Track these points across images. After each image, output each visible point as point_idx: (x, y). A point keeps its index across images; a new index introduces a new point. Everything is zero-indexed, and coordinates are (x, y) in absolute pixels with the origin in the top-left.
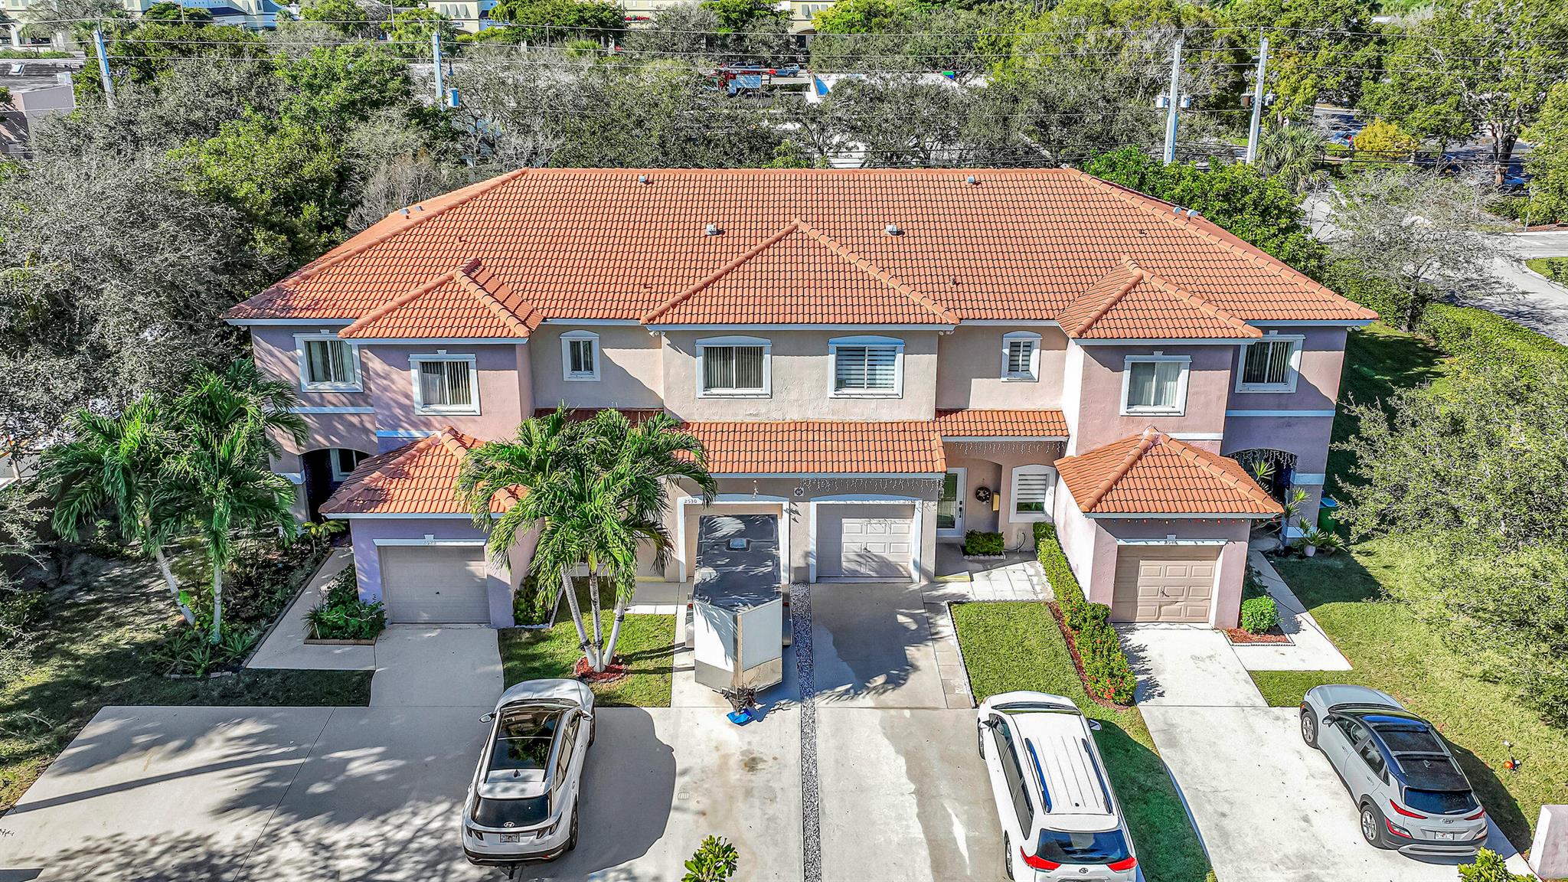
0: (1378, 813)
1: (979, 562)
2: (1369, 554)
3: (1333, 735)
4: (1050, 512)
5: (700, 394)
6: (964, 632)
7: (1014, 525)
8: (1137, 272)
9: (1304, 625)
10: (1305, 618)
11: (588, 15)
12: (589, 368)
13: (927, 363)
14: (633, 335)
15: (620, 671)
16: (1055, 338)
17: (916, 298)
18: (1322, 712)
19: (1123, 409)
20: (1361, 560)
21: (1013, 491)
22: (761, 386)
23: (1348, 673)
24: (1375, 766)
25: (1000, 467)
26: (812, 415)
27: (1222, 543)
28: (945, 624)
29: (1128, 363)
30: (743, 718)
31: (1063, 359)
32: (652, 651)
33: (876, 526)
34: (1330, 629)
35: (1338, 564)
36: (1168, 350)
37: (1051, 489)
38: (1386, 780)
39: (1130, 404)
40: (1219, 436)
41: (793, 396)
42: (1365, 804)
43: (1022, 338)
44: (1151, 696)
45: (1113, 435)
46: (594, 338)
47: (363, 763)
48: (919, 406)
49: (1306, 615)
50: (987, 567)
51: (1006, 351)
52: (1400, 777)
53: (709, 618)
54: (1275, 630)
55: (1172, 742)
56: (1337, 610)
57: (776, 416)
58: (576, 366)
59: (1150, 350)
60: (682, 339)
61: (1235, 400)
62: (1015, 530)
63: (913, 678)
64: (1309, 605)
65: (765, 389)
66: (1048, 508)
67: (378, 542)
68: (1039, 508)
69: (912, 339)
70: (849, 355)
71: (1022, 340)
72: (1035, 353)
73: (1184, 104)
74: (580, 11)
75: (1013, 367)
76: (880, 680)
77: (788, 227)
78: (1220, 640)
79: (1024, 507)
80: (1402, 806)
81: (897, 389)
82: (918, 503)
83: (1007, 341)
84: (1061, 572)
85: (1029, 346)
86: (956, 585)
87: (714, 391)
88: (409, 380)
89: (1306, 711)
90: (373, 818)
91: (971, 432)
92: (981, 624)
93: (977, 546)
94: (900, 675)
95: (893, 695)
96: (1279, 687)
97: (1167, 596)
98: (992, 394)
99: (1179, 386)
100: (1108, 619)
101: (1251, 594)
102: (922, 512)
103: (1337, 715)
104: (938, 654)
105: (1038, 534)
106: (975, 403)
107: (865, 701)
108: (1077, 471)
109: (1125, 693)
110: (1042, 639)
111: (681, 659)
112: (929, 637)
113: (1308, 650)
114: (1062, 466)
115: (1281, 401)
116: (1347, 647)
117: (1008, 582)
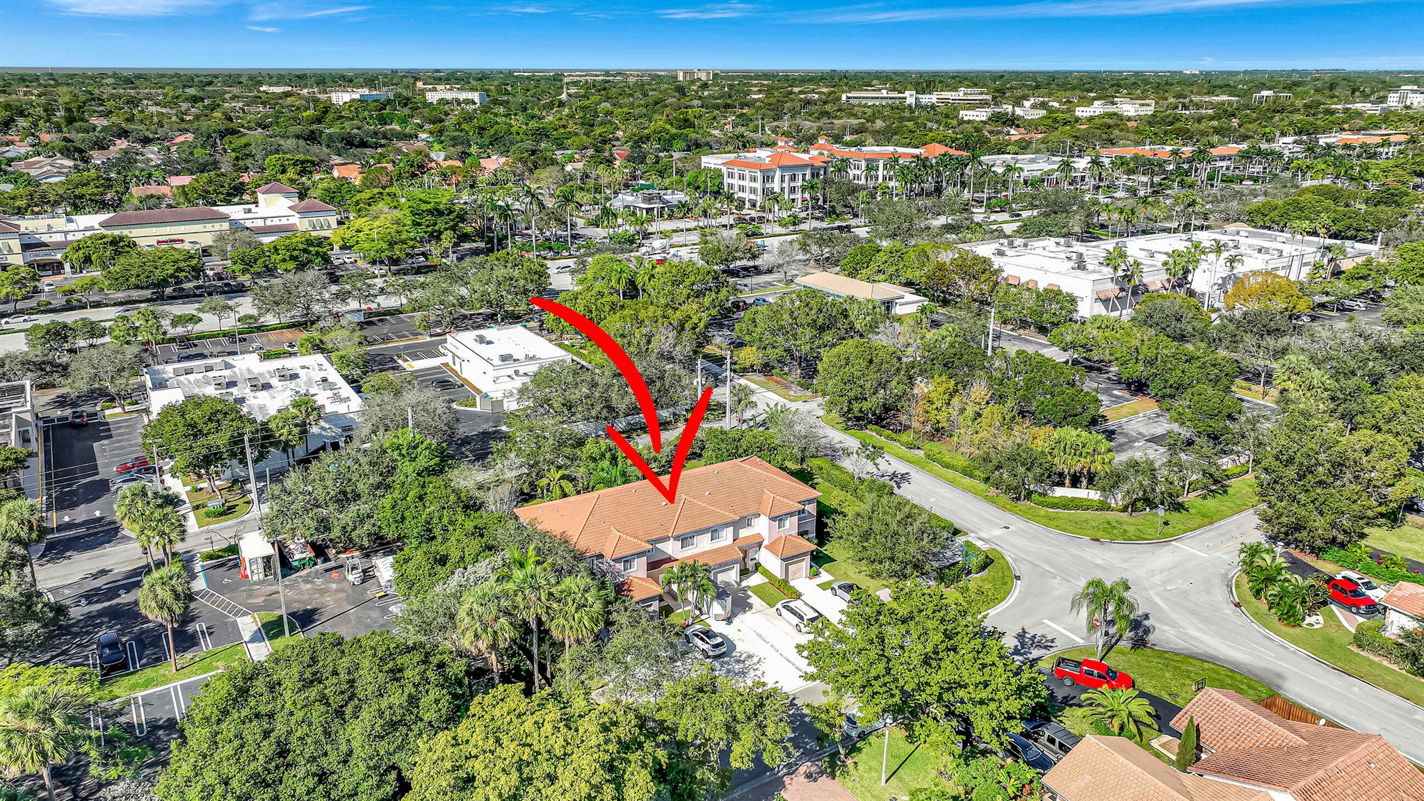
1: (745, 577)
2: (825, 551)
3: (839, 592)
4: (758, 560)
5: (681, 551)
6: (756, 594)
7: (750, 565)
9: (821, 572)
10: (820, 570)
12: (655, 552)
13: (731, 529)
14: (665, 539)
15: (696, 623)
16: (758, 516)
17: (727, 514)
18: (837, 587)
21: (750, 556)
22: (693, 545)
23: (834, 580)
25: (747, 551)
26: (706, 548)
27: (805, 557)
28: (749, 593)
29: (778, 520)
30: (730, 623)
31: (759, 521)
33: (726, 574)
34: (827, 571)
36: (786, 515)
37: (758, 553)
39: (778, 529)
40: (796, 531)
41: (702, 545)
44: (802, 595)
45: (775, 537)
46: (656, 544)
48: (729, 541)
50: (749, 578)
51: (747, 521)
53: (717, 603)
54: (817, 574)
55: (810, 603)
56: (827, 565)
57: (698, 551)
58: (652, 552)
59: (782, 516)
60: (676, 538)
61: (799, 521)
62: (751, 567)
63: (753, 606)
64: (820, 567)
65: (695, 545)
68: (755, 559)
69: (727, 525)
70: (713, 532)
71: (750, 518)
72: (753, 521)
75: (748, 525)
76: (748, 608)
77: (683, 499)
78: (807, 580)
79: (752, 560)
81: (725, 537)
82: (735, 565)
83: (747, 519)
84: (766, 573)
85: (752, 519)
86: (744, 584)
87: (684, 549)
88: (621, 566)
89: (833, 589)
91: (743, 544)
92: (758, 590)
93: (744, 573)
94: (750, 606)
95: (752, 611)
96: (823, 586)
97: (795, 573)
98: (744, 533)
99: (787, 523)
100: (786, 581)
101: (811, 567)
102: (737, 567)
103: (840, 587)
104: (754, 600)
105: (757, 566)
106: (741, 535)
107: (748, 613)
108: (771, 548)
109: (798, 596)
110: (773, 590)
111: (703, 617)
112: (749, 597)
113: (825, 577)
114: (766, 547)
115: (805, 518)
116: (832, 574)
117: (756, 580)
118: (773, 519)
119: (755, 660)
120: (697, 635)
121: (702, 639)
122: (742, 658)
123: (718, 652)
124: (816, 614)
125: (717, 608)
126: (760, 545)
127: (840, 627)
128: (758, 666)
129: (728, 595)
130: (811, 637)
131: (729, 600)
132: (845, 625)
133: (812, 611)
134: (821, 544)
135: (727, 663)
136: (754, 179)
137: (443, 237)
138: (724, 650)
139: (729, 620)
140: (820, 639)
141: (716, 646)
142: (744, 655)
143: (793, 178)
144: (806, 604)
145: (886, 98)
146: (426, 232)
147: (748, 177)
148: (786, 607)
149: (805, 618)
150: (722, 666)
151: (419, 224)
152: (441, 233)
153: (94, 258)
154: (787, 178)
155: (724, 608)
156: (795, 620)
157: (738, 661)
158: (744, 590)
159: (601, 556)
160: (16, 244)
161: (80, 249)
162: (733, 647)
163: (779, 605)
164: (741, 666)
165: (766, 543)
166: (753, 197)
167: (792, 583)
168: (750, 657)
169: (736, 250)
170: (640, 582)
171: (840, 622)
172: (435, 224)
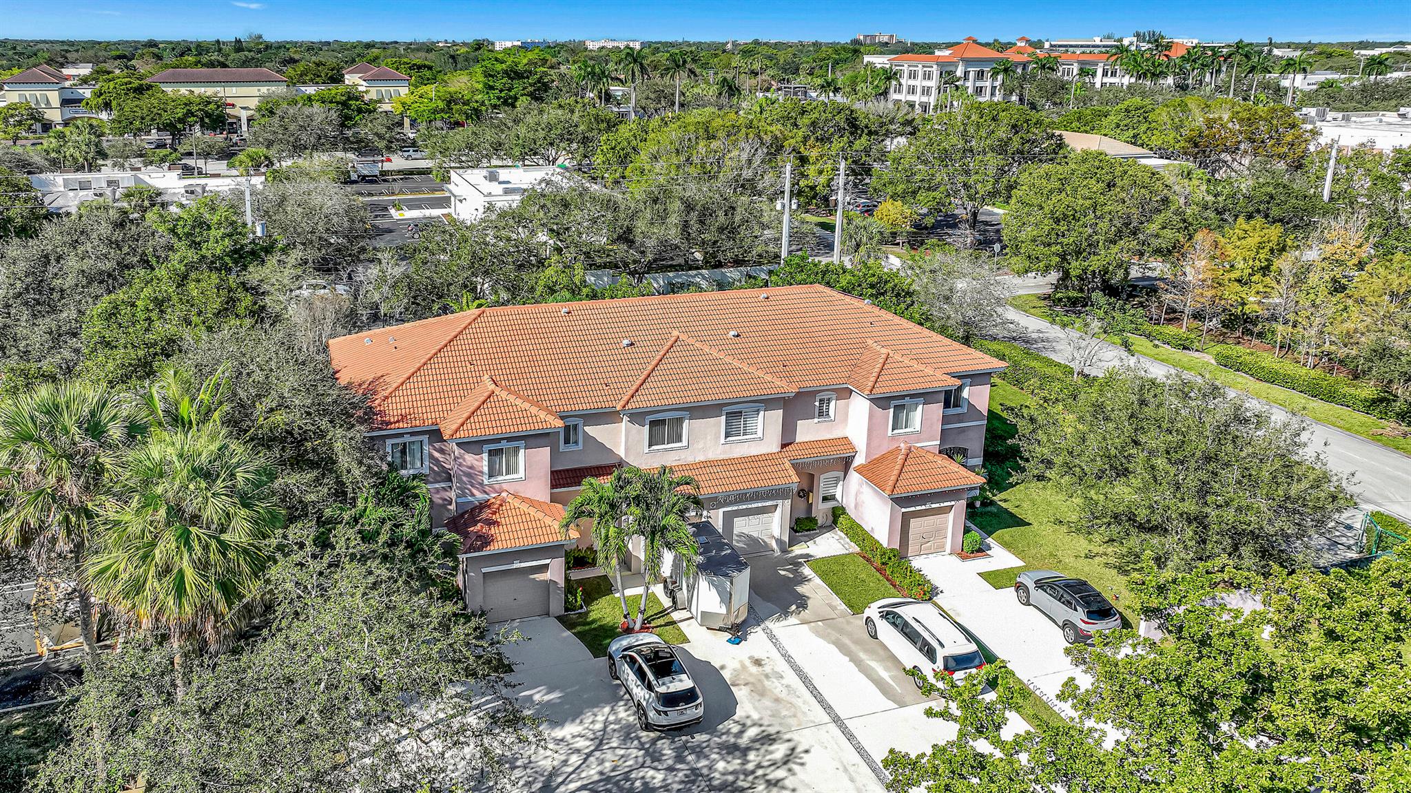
0: (1074, 627)
1: (805, 536)
2: (1005, 501)
3: (1038, 596)
4: (840, 500)
5: (647, 450)
6: (824, 576)
7: (821, 510)
8: (884, 351)
9: (992, 545)
10: (989, 540)
11: (195, 108)
12: (576, 442)
13: (777, 415)
14: (606, 416)
15: (648, 628)
16: (845, 393)
17: (768, 378)
18: (1031, 585)
19: (890, 433)
20: (1003, 505)
21: (822, 488)
22: (680, 441)
23: (1025, 567)
24: (1068, 604)
25: (812, 476)
26: (712, 456)
27: (953, 503)
28: (807, 571)
29: (892, 406)
30: (737, 640)
31: (848, 406)
32: (656, 614)
33: (753, 520)
34: (1006, 545)
35: (994, 509)
36: (912, 396)
37: (841, 483)
38: (1076, 610)
39: (893, 430)
40: (938, 442)
41: (701, 445)
42: (1066, 625)
43: (825, 396)
44: (937, 594)
45: (885, 448)
46: (580, 422)
47: (539, 695)
48: (771, 445)
49: (990, 539)
50: (811, 538)
51: (817, 404)
52: (1082, 606)
53: (711, 583)
54: (980, 550)
55: (958, 615)
56: (1006, 533)
57: (690, 460)
58: (567, 441)
59: (903, 397)
60: (637, 417)
61: (946, 420)
62: (821, 514)
63: (809, 602)
64: (990, 534)
65: (684, 443)
66: (838, 497)
67: (484, 570)
68: (833, 498)
69: (768, 403)
70: (733, 416)
71: (826, 397)
72: (832, 404)
73: (794, 207)
74: (186, 104)
75: (821, 414)
76: (794, 607)
77: (673, 339)
78: (955, 560)
79: (825, 499)
80: (1086, 620)
81: (760, 434)
82: (780, 502)
83: (818, 399)
84: (857, 533)
85: (829, 400)
86: (798, 550)
87: (654, 447)
88: (482, 463)
89: (1019, 587)
90: (573, 721)
91: (804, 456)
92: (830, 570)
93: (803, 526)
94: (802, 603)
95: (805, 614)
96: (996, 579)
97: (924, 539)
98: (808, 431)
99: (917, 416)
100: (899, 556)
101: (967, 531)
102: (784, 507)
103: (1040, 585)
104: (815, 588)
105: (837, 513)
106: (800, 438)
107: (792, 620)
108: (871, 472)
109: (928, 593)
110: (867, 573)
111: (676, 616)
112: (804, 580)
113: (1000, 558)
114: (859, 470)
115: (960, 418)
116: (1018, 553)
117: (828, 545)
118: (881, 402)
119: (779, 751)
120: (632, 661)
121: (641, 675)
122: (744, 741)
123: (675, 716)
124: (973, 647)
125: (707, 597)
126: (846, 463)
127: (1067, 710)
128: (780, 773)
129: (740, 566)
130: (947, 732)
131: (743, 579)
132: (1086, 705)
133: (961, 638)
134: (996, 482)
135: (700, 752)
136: (927, 76)
137: (518, 104)
138: (693, 712)
139: (738, 632)
140: (983, 746)
141: (671, 700)
142: (752, 732)
143: (980, 75)
144: (944, 614)
145: (1098, 46)
146: (499, 98)
147: (920, 74)
148: (890, 616)
149: (940, 654)
150: (680, 758)
151: (492, 88)
152: (516, 99)
153: (114, 104)
154: (972, 75)
155: (727, 598)
156: (910, 655)
157: (732, 749)
158: (795, 563)
159: (435, 435)
160: (54, 97)
161: (101, 94)
162: (727, 706)
163: (873, 611)
164: (736, 764)
165: (859, 460)
166: (925, 99)
167: (916, 563)
168: (768, 739)
169: (892, 122)
170: (524, 507)
171: (1068, 690)
172: (510, 90)
